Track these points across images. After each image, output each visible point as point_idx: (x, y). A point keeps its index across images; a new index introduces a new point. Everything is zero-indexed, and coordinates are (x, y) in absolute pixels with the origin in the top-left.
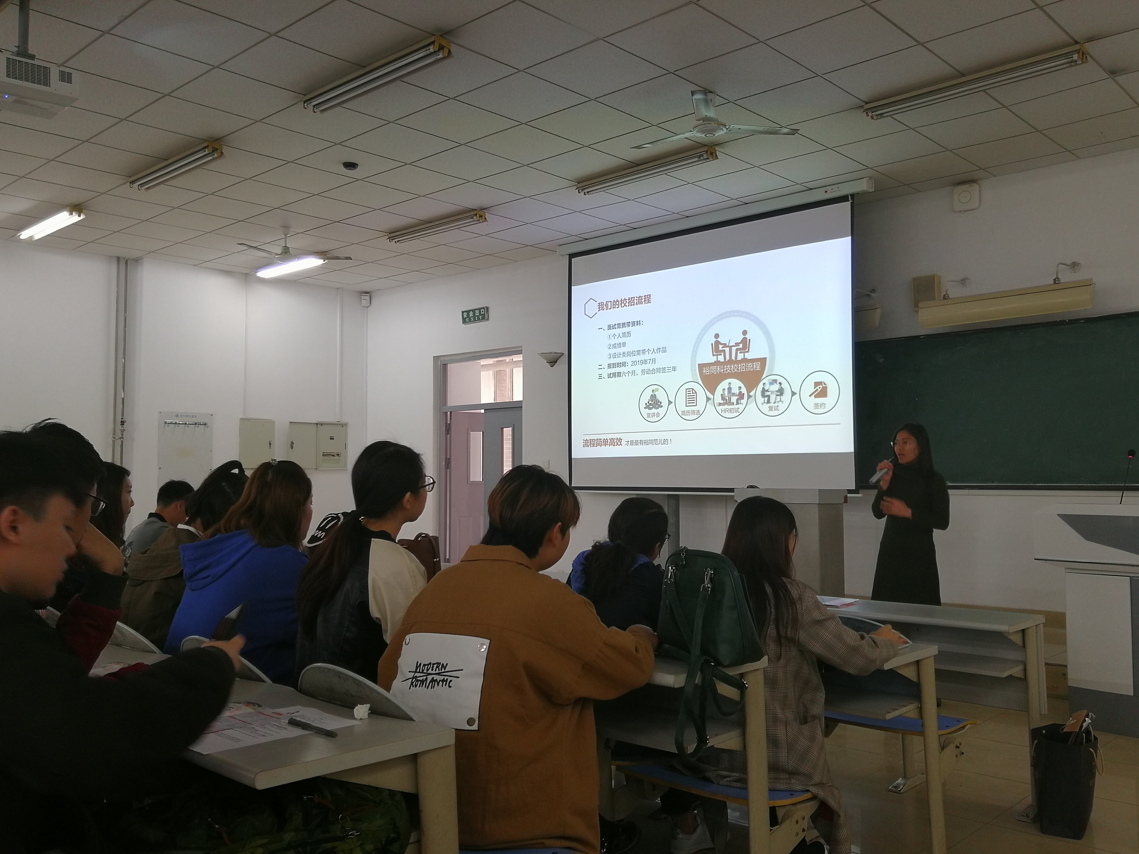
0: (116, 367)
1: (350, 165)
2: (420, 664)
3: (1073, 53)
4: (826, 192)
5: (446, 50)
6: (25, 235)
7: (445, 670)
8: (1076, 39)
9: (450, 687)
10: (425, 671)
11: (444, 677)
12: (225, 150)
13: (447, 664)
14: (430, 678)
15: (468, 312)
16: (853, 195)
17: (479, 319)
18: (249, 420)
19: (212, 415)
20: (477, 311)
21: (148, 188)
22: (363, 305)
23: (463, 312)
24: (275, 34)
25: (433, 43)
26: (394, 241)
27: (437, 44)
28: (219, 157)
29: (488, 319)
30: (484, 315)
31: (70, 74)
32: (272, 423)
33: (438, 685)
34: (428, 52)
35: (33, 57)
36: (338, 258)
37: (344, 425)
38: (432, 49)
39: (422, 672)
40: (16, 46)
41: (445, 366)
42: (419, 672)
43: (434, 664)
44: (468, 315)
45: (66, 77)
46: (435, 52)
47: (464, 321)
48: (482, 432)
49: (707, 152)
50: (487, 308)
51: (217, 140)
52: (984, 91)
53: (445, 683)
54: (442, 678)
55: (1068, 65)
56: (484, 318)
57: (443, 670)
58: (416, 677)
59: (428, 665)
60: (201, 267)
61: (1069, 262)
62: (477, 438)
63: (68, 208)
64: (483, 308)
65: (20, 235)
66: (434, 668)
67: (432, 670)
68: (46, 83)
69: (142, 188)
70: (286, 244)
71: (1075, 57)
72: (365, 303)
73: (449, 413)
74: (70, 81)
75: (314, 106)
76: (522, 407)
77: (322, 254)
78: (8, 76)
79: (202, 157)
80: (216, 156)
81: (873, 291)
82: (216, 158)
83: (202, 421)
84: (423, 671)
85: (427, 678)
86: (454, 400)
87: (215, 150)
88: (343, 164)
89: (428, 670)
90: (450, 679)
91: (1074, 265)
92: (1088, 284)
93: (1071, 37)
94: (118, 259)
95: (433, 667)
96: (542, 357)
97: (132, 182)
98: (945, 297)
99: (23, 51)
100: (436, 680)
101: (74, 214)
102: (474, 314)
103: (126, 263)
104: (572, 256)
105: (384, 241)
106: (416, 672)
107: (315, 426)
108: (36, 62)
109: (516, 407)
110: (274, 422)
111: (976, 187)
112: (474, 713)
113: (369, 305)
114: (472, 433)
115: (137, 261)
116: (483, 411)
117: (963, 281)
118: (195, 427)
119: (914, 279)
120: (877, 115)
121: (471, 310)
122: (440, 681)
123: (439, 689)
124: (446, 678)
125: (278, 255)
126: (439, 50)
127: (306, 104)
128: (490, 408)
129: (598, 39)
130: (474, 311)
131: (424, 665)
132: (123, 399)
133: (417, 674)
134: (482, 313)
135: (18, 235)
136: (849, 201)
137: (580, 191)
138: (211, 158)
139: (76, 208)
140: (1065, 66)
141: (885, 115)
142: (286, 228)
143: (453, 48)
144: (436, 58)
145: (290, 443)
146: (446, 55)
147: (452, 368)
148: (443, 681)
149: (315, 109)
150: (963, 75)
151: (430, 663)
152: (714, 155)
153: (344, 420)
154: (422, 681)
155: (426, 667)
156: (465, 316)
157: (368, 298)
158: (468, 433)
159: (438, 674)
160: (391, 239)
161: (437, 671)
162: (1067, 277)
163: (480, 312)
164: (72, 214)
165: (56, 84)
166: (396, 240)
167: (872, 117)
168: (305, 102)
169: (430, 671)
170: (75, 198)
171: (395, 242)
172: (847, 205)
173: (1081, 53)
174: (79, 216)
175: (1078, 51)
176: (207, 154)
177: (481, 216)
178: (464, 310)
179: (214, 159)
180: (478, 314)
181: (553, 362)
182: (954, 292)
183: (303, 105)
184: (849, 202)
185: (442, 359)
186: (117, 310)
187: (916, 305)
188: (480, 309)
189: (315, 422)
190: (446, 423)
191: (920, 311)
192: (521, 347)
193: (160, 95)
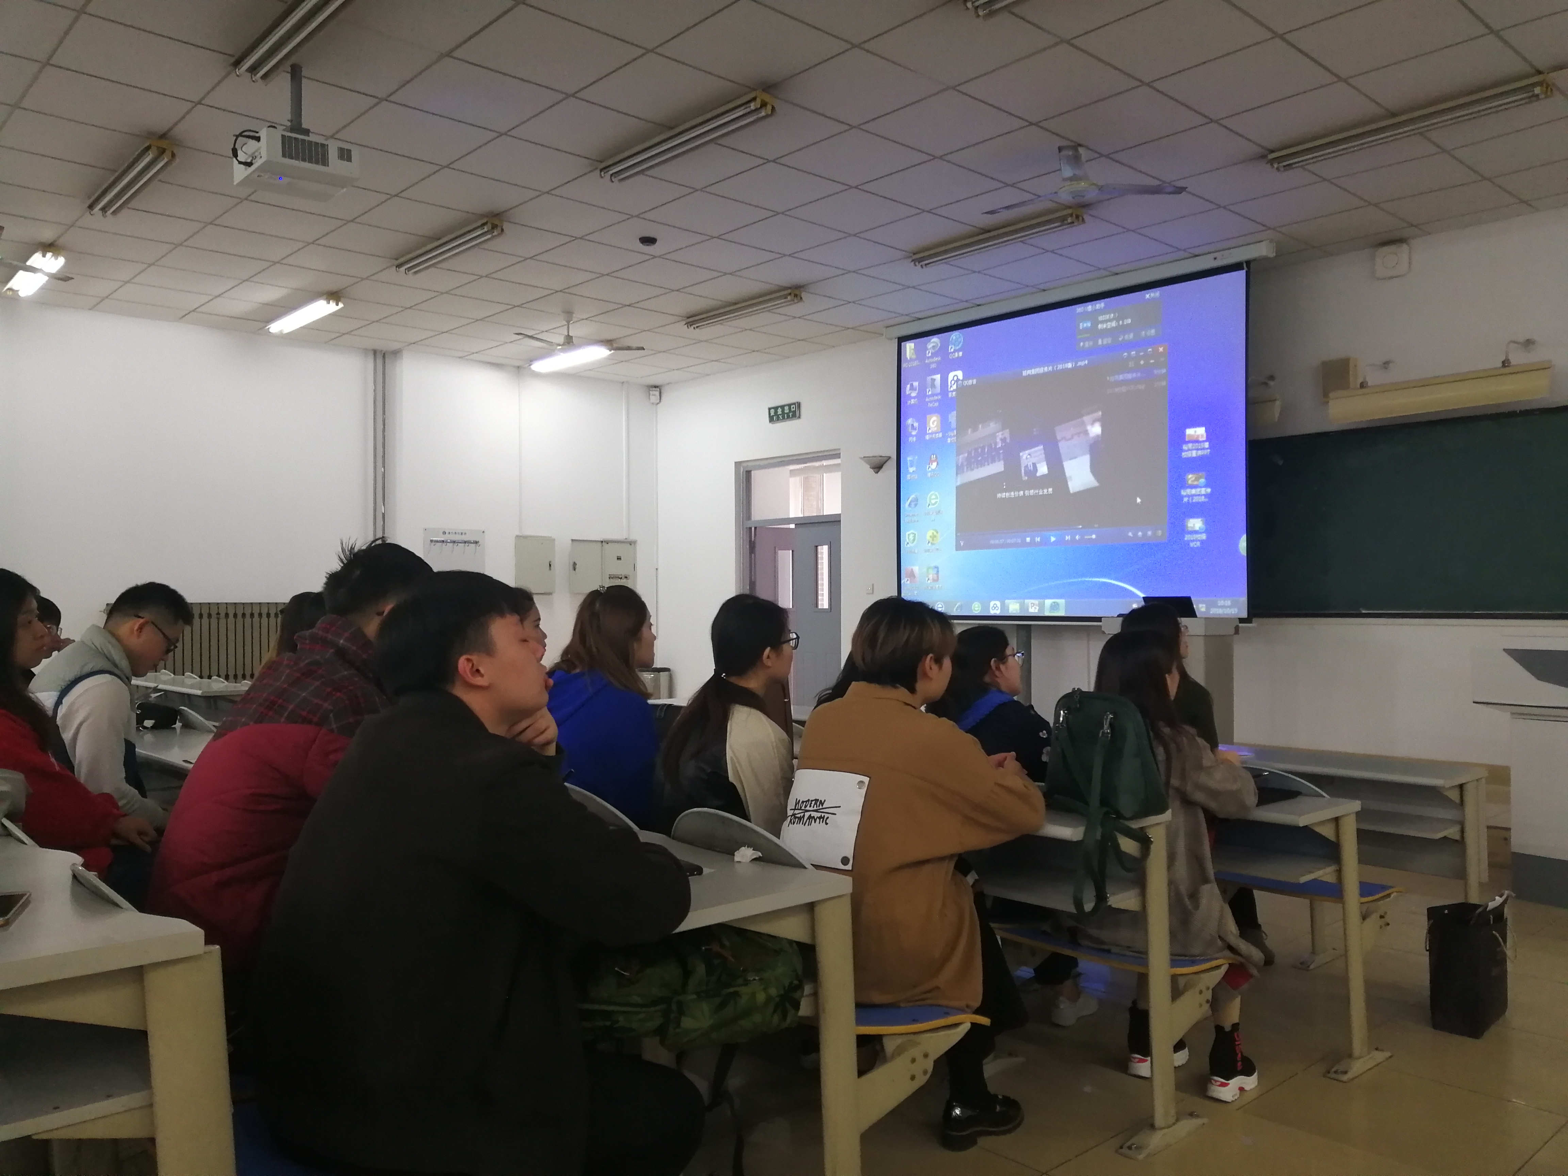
0: (375, 477)
1: (648, 241)
2: (799, 801)
3: (1534, 85)
4: (1215, 259)
5: (769, 108)
6: (275, 327)
7: (822, 806)
8: (1540, 69)
9: (827, 824)
10: (803, 808)
11: (820, 814)
12: (506, 226)
13: (825, 801)
14: (807, 814)
15: (776, 408)
16: (1248, 263)
17: (788, 417)
18: (526, 537)
19: (483, 532)
20: (786, 408)
21: (416, 273)
22: (651, 401)
23: (770, 409)
24: (573, 95)
25: (754, 99)
26: (692, 327)
27: (758, 101)
28: (499, 235)
29: (799, 417)
30: (795, 412)
31: (349, 151)
32: (552, 540)
33: (815, 822)
34: (748, 110)
35: (307, 132)
36: (629, 348)
37: (632, 543)
38: (753, 106)
39: (800, 809)
40: (288, 121)
41: (748, 473)
42: (798, 809)
43: (812, 801)
44: (776, 412)
45: (345, 155)
46: (756, 110)
47: (771, 419)
48: (791, 551)
49: (1071, 215)
50: (799, 404)
51: (497, 214)
52: (1421, 134)
53: (821, 820)
54: (819, 815)
55: (1527, 100)
56: (794, 416)
57: (821, 807)
58: (795, 814)
59: (806, 801)
60: (467, 360)
61: (1522, 339)
62: (785, 558)
63: (325, 297)
64: (795, 404)
65: (269, 328)
66: (812, 805)
67: (810, 806)
68: (325, 162)
69: (410, 272)
70: (568, 332)
71: (1537, 90)
72: (654, 398)
73: (753, 529)
74: (349, 159)
75: (612, 175)
76: (840, 521)
77: (608, 343)
78: (284, 155)
79: (479, 235)
80: (495, 233)
81: (1272, 378)
82: (495, 236)
83: (472, 539)
84: (801, 807)
85: (804, 816)
86: (762, 511)
87: (494, 227)
88: (640, 239)
89: (806, 806)
90: (827, 815)
91: (1529, 343)
92: (1544, 367)
93: (1532, 66)
94: (375, 352)
95: (811, 803)
96: (867, 463)
97: (399, 266)
98: (1363, 385)
99: (296, 126)
100: (814, 817)
101: (331, 302)
102: (783, 411)
103: (384, 357)
104: (902, 340)
105: (682, 327)
106: (795, 809)
107: (600, 544)
108: (312, 138)
109: (834, 521)
110: (554, 540)
111: (1405, 247)
112: (850, 854)
113: (658, 401)
114: (781, 553)
115: (396, 353)
116: (792, 526)
117: (1386, 365)
118: (464, 546)
119: (1324, 364)
120: (1284, 166)
121: (779, 407)
122: (817, 817)
123: (816, 826)
124: (823, 815)
125: (559, 345)
126: (761, 107)
127: (603, 173)
128: (803, 523)
129: (947, 89)
130: (782, 407)
131: (803, 802)
132: (384, 515)
133: (796, 812)
134: (792, 410)
135: (267, 327)
136: (1243, 269)
137: (917, 263)
138: (489, 236)
139: (333, 295)
140: (1523, 102)
141: (1294, 166)
142: (569, 314)
143: (777, 104)
144: (757, 116)
145: (572, 564)
146: (770, 113)
147: (757, 476)
148: (820, 818)
149: (612, 178)
150: (1394, 115)
151: (809, 800)
152: (1081, 218)
153: (632, 537)
154: (800, 818)
155: (805, 803)
156: (772, 414)
157: (657, 393)
158: (775, 552)
159: (816, 811)
160: (689, 324)
161: (815, 808)
162: (1518, 358)
163: (790, 409)
164: (329, 303)
165: (335, 164)
166: (695, 326)
167: (1278, 169)
168: (601, 171)
169: (808, 808)
170: (333, 284)
171: (694, 328)
172: (1241, 275)
173: (1545, 85)
174: (337, 305)
175: (1540, 84)
176: (486, 232)
177: (796, 296)
178: (770, 406)
179: (493, 237)
180: (788, 411)
181: (878, 467)
182: (1374, 378)
183: (599, 174)
184: (1245, 271)
185: (745, 464)
186: (375, 412)
187: (1326, 395)
188: (789, 405)
189: (600, 540)
190: (750, 541)
191: (1331, 403)
192: (839, 449)
193: (438, 168)
